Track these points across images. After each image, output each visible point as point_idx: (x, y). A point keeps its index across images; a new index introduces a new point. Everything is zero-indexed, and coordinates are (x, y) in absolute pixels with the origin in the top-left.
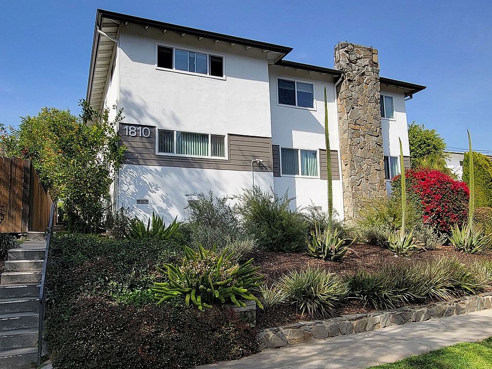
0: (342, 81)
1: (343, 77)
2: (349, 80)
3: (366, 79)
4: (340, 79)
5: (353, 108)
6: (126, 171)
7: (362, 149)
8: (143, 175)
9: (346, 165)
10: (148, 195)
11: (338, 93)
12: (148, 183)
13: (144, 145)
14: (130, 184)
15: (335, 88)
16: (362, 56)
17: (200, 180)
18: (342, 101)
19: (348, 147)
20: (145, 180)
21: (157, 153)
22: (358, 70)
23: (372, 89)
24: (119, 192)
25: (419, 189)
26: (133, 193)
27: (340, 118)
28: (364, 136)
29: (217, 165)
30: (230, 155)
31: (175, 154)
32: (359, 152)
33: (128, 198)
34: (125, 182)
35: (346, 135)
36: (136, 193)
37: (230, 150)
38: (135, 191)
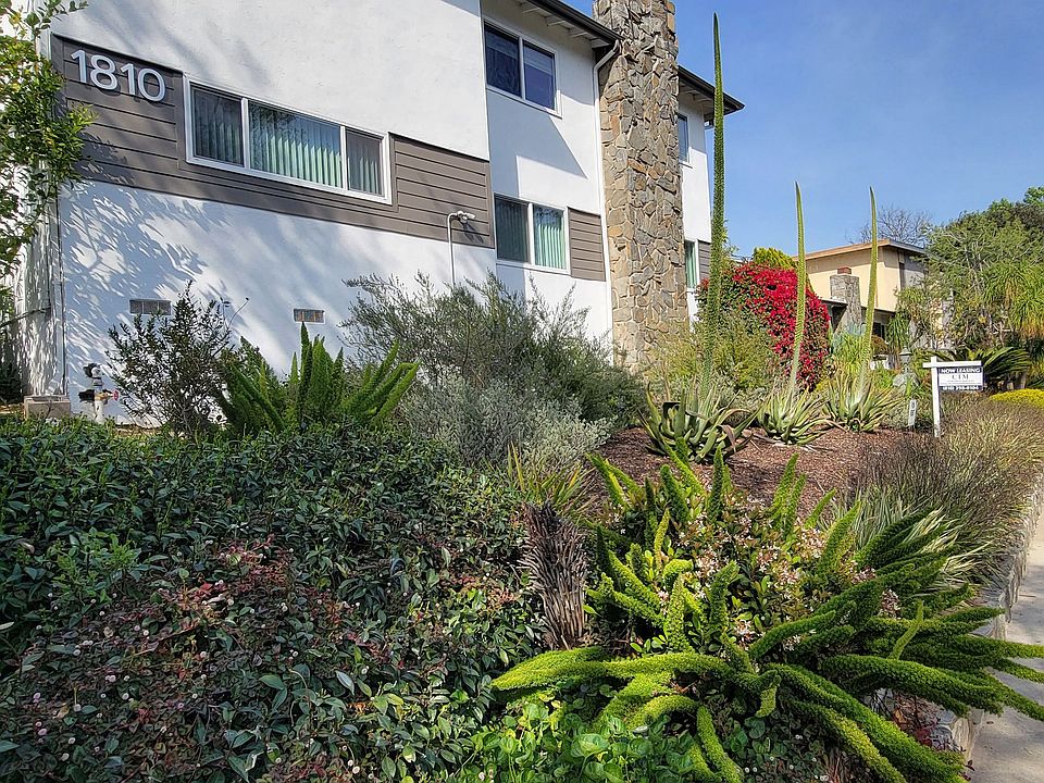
0: (613, 59)
1: (618, 49)
2: (629, 58)
3: (657, 63)
4: (611, 53)
5: (635, 124)
6: (85, 203)
7: (650, 216)
8: (148, 221)
9: (619, 249)
10: (168, 284)
11: (601, 86)
12: (165, 248)
13: (157, 129)
14: (104, 247)
15: (596, 72)
16: (650, 9)
17: (327, 255)
18: (613, 105)
19: (628, 210)
20: (153, 236)
21: (191, 159)
22: (643, 40)
23: (665, 88)
24: (66, 270)
25: (762, 305)
26: (115, 275)
27: (606, 144)
28: (652, 189)
29: (369, 217)
30: (396, 193)
31: (247, 170)
32: (647, 224)
33: (100, 293)
34: (84, 238)
35: (622, 183)
36: (127, 276)
37: (395, 179)
38: (122, 272)
